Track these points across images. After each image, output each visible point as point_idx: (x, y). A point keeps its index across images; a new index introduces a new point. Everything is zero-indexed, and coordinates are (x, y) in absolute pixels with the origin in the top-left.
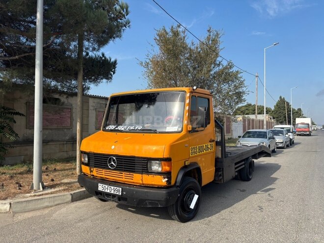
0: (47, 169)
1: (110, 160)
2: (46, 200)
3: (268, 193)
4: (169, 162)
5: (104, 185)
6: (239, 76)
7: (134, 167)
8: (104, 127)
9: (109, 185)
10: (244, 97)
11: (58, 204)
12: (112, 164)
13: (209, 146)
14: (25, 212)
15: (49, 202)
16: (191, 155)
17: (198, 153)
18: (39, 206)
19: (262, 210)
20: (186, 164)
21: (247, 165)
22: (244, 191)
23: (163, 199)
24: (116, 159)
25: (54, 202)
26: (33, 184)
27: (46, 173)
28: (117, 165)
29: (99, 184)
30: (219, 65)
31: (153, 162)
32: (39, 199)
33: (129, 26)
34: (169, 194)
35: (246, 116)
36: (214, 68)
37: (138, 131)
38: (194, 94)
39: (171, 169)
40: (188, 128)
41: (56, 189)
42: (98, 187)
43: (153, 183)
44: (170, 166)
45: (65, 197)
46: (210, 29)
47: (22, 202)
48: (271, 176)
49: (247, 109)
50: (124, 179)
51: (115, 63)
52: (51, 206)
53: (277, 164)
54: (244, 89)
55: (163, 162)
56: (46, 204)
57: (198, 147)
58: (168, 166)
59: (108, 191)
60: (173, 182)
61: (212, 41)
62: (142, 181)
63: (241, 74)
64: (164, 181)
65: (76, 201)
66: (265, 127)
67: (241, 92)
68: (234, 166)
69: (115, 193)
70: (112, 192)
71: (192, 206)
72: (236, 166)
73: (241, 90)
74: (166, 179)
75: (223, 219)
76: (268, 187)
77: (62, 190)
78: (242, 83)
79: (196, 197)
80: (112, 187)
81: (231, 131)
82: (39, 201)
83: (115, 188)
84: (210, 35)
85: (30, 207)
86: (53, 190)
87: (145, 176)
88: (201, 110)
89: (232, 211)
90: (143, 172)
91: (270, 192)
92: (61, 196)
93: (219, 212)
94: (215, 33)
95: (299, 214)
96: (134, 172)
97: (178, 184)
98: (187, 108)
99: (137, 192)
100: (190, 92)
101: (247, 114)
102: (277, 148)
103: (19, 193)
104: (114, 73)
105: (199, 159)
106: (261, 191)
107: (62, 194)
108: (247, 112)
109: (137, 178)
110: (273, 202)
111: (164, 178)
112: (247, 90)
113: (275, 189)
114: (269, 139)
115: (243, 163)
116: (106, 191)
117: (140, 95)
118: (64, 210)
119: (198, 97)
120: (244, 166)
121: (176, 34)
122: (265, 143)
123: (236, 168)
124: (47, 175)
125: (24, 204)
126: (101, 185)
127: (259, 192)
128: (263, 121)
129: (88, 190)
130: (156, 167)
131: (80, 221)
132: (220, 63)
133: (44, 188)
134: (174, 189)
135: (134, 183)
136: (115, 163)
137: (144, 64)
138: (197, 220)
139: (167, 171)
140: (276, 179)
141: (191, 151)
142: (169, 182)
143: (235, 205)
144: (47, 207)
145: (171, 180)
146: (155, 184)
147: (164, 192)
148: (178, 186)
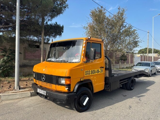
0: (29, 79)
1: (43, 76)
2: (18, 95)
3: (139, 98)
4: (69, 79)
5: (40, 89)
6: (135, 32)
7: (52, 81)
8: (47, 59)
9: (42, 90)
10: (139, 44)
11: (24, 97)
12: (43, 79)
13: (100, 70)
14: (8, 100)
15: (19, 96)
16: (85, 75)
17: (91, 74)
18: (14, 98)
19: (130, 108)
20: (81, 80)
21: (130, 81)
22: (125, 96)
23: (65, 99)
24: (45, 76)
25: (22, 96)
26: (15, 86)
27: (26, 81)
28: (45, 79)
29: (38, 89)
30: (125, 27)
31: (61, 78)
32: (14, 94)
33: (68, 8)
34: (68, 96)
35: (145, 54)
36: (122, 28)
37: (59, 61)
38: (89, 41)
39: (70, 82)
40: (84, 60)
41: (25, 90)
42: (37, 90)
43: (61, 90)
44: (70, 81)
45: (27, 94)
46: (120, 7)
47: (6, 95)
48: (147, 88)
49: (145, 51)
50: (48, 87)
51: (63, 27)
52: (20, 98)
53: (154, 81)
54: (139, 40)
55: (66, 79)
56: (18, 97)
57: (91, 71)
58: (69, 81)
59: (41, 93)
60: (72, 90)
61: (121, 14)
62: (56, 88)
63: (136, 31)
64: (66, 89)
65: (33, 96)
66: (153, 60)
67: (137, 41)
68: (119, 82)
69: (44, 94)
70: (42, 93)
71: (84, 104)
72: (121, 82)
73: (136, 40)
74: (67, 88)
75: (103, 112)
76: (141, 95)
77: (28, 90)
78: (136, 36)
79: (87, 99)
80: (43, 91)
81: (133, 62)
82: (15, 95)
83: (44, 91)
84: (119, 11)
85: (10, 98)
86: (24, 90)
87: (57, 86)
88: (92, 50)
89: (112, 108)
90: (56, 84)
91: (141, 98)
92: (25, 93)
93: (104, 107)
94: (122, 9)
95: (153, 113)
96: (52, 83)
97: (75, 91)
98: (84, 49)
99: (53, 94)
100: (86, 40)
101: (145, 53)
102: (157, 72)
103: (7, 91)
104: (63, 32)
105: (92, 77)
106: (136, 97)
107: (26, 92)
108: (145, 52)
109: (54, 87)
110: (140, 104)
111: (66, 88)
112: (140, 40)
113: (145, 96)
114: (152, 67)
115: (127, 80)
116: (40, 93)
117: (62, 42)
118: (25, 100)
119: (92, 43)
120: (127, 82)
121: (100, 11)
122: (148, 69)
123: (120, 83)
124: (27, 82)
125: (7, 96)
126: (39, 89)
127: (134, 97)
128: (151, 57)
129: (35, 92)
130: (63, 82)
131: (29, 107)
132: (125, 26)
133: (20, 89)
134: (73, 94)
135: (52, 89)
136: (44, 78)
137: (85, 28)
138: (89, 111)
139: (68, 84)
140: (149, 90)
141: (85, 73)
142: (69, 90)
143: (116, 104)
144: (18, 98)
145: (70, 89)
146: (62, 90)
147: (66, 95)
148: (75, 92)
